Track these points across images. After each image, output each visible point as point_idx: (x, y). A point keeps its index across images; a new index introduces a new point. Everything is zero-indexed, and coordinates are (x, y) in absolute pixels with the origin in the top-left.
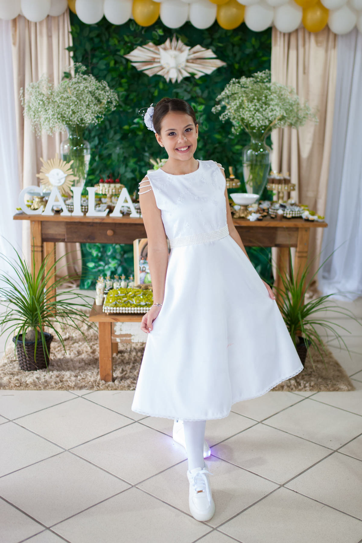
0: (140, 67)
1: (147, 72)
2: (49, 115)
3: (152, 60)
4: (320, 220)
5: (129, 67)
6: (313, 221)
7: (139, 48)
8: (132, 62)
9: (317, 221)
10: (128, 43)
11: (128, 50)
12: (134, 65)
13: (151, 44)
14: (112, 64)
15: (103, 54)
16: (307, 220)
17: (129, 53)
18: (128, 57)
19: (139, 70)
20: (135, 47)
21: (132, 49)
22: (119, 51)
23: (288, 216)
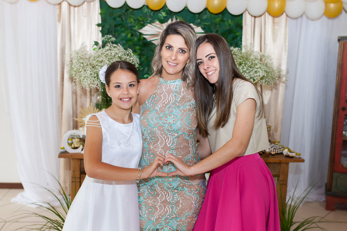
0: (149, 38)
1: (154, 42)
2: (88, 74)
3: (158, 34)
4: (298, 157)
5: (142, 38)
6: (292, 157)
7: (149, 25)
8: (143, 35)
9: (295, 157)
10: (141, 21)
11: (141, 26)
12: (145, 37)
13: (157, 22)
14: (129, 35)
15: (123, 29)
16: (287, 156)
17: (141, 28)
18: (141, 31)
19: (148, 40)
20: (146, 24)
21: (143, 26)
22: (135, 27)
23: (273, 153)
